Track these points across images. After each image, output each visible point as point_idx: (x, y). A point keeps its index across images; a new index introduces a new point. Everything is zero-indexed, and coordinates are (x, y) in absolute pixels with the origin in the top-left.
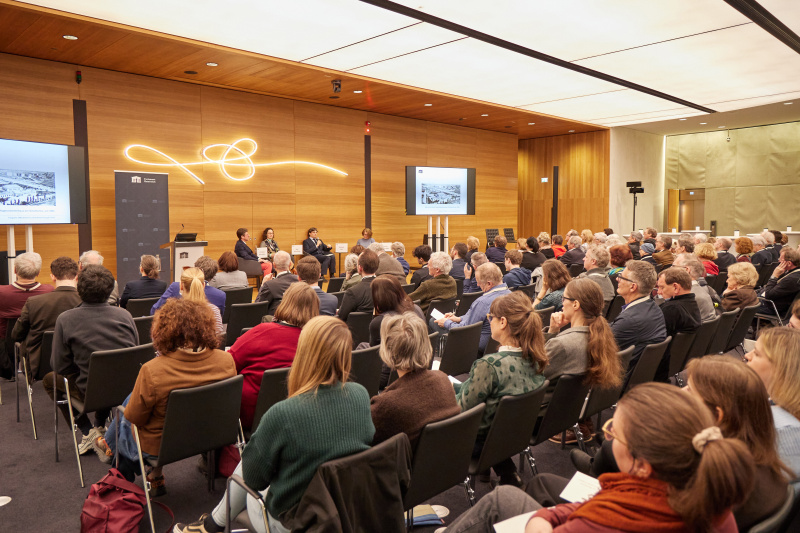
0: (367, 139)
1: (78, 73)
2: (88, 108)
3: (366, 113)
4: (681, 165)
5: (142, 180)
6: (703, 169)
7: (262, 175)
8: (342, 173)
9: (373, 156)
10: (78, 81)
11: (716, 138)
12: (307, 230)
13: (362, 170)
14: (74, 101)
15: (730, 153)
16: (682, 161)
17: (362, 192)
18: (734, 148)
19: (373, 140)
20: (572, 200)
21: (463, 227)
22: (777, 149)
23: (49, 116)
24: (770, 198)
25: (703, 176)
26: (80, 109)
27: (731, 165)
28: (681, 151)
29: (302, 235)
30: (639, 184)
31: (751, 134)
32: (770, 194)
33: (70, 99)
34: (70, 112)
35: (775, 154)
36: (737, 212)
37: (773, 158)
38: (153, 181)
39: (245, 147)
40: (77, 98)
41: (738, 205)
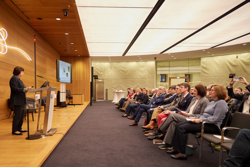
4: (97, 72)
6: (103, 73)
11: (106, 64)
15: (110, 69)
16: (97, 70)
18: (111, 68)
20: (77, 80)
22: (123, 69)
24: (121, 83)
25: (103, 75)
27: (110, 73)
28: (97, 67)
30: (97, 76)
31: (115, 64)
32: (121, 81)
35: (122, 71)
36: (113, 87)
37: (121, 71)
41: (113, 85)
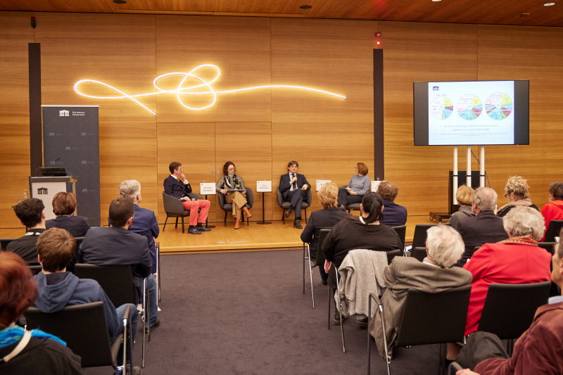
0: (378, 55)
1: (33, 19)
2: (42, 50)
3: (376, 22)
5: (70, 113)
7: (226, 103)
8: (339, 96)
9: (385, 74)
10: (34, 26)
12: (287, 164)
13: (369, 92)
14: (30, 44)
17: (370, 118)
19: (385, 54)
21: (545, 161)
23: (7, 60)
26: (35, 51)
29: (280, 169)
33: (25, 43)
34: (26, 55)
38: (82, 114)
39: (208, 74)
40: (32, 42)
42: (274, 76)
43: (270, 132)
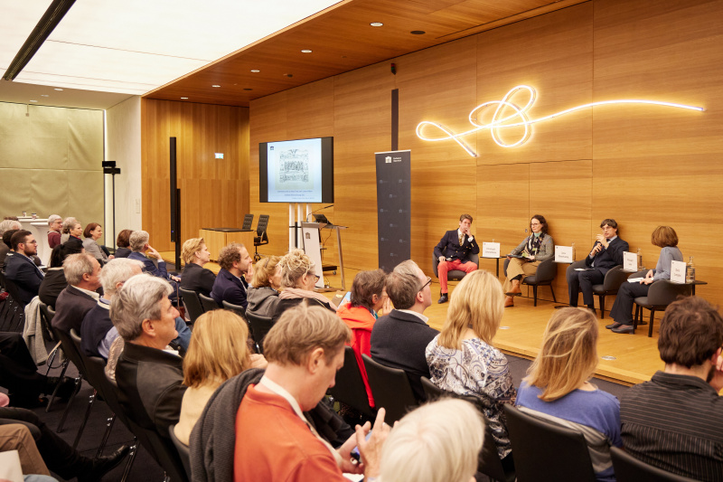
1: (393, 65)
2: (400, 94)
5: (392, 160)
10: (394, 71)
14: (393, 91)
26: (395, 94)
33: (389, 91)
34: (390, 102)
38: (400, 160)
40: (394, 88)
42: (597, 90)
43: (591, 174)
